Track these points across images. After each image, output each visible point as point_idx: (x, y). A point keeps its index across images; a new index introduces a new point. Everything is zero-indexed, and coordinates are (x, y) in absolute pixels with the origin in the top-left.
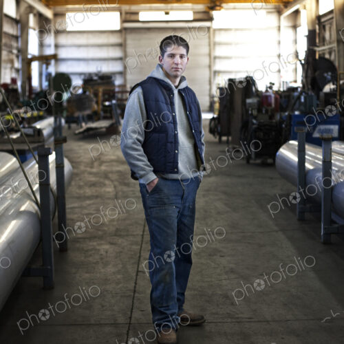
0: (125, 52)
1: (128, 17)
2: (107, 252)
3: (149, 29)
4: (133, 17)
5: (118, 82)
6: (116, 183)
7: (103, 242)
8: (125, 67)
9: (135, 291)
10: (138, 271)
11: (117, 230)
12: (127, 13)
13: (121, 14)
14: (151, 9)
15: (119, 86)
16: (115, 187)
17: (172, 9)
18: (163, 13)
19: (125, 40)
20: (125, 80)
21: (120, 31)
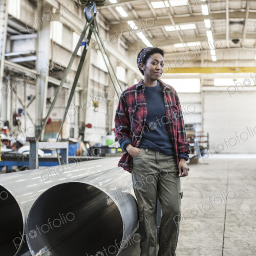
0: (203, 108)
1: (206, 83)
2: (199, 226)
3: (221, 92)
4: (210, 83)
5: (197, 129)
6: (201, 190)
7: (195, 220)
8: (203, 120)
9: (223, 247)
10: (224, 237)
11: (205, 214)
12: (205, 80)
13: (201, 80)
14: (223, 77)
15: (199, 132)
16: (200, 192)
17: (239, 77)
18: (232, 80)
19: (203, 100)
20: (203, 128)
21: (200, 93)
